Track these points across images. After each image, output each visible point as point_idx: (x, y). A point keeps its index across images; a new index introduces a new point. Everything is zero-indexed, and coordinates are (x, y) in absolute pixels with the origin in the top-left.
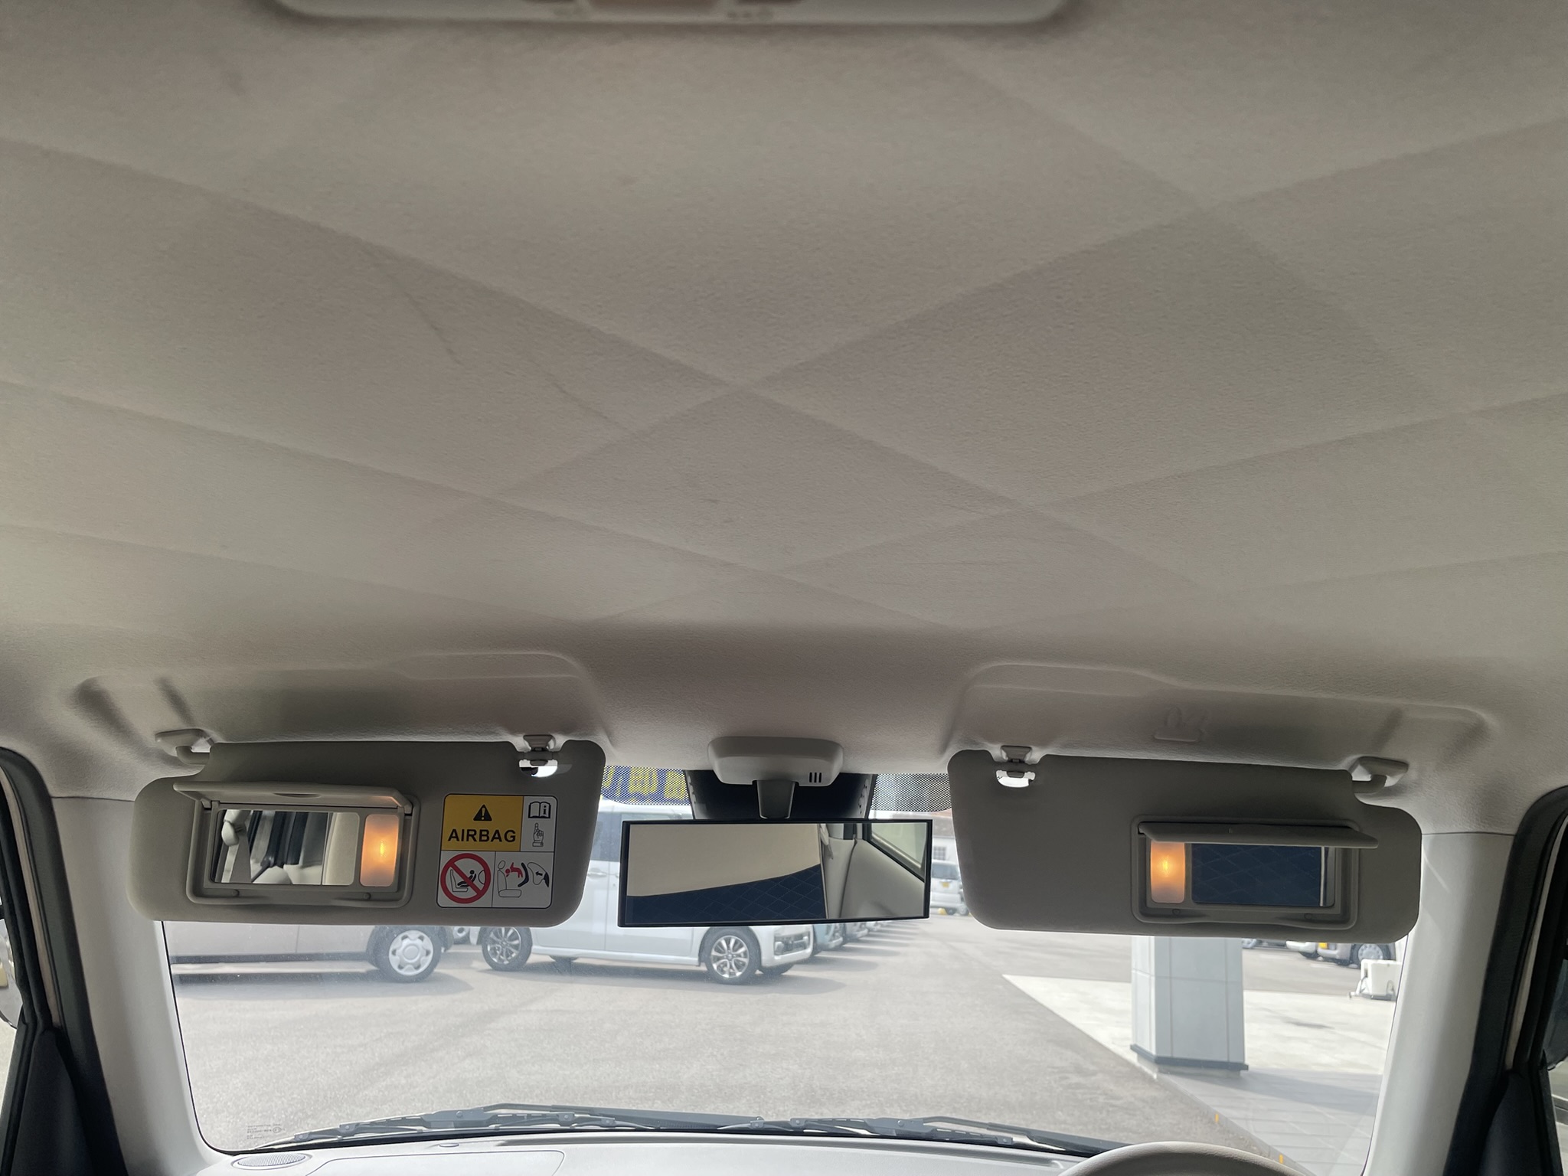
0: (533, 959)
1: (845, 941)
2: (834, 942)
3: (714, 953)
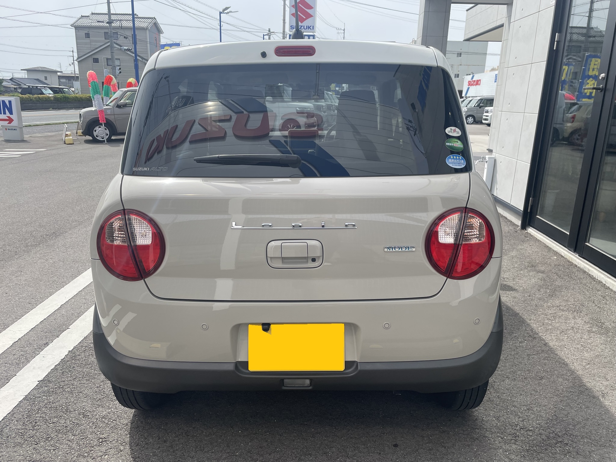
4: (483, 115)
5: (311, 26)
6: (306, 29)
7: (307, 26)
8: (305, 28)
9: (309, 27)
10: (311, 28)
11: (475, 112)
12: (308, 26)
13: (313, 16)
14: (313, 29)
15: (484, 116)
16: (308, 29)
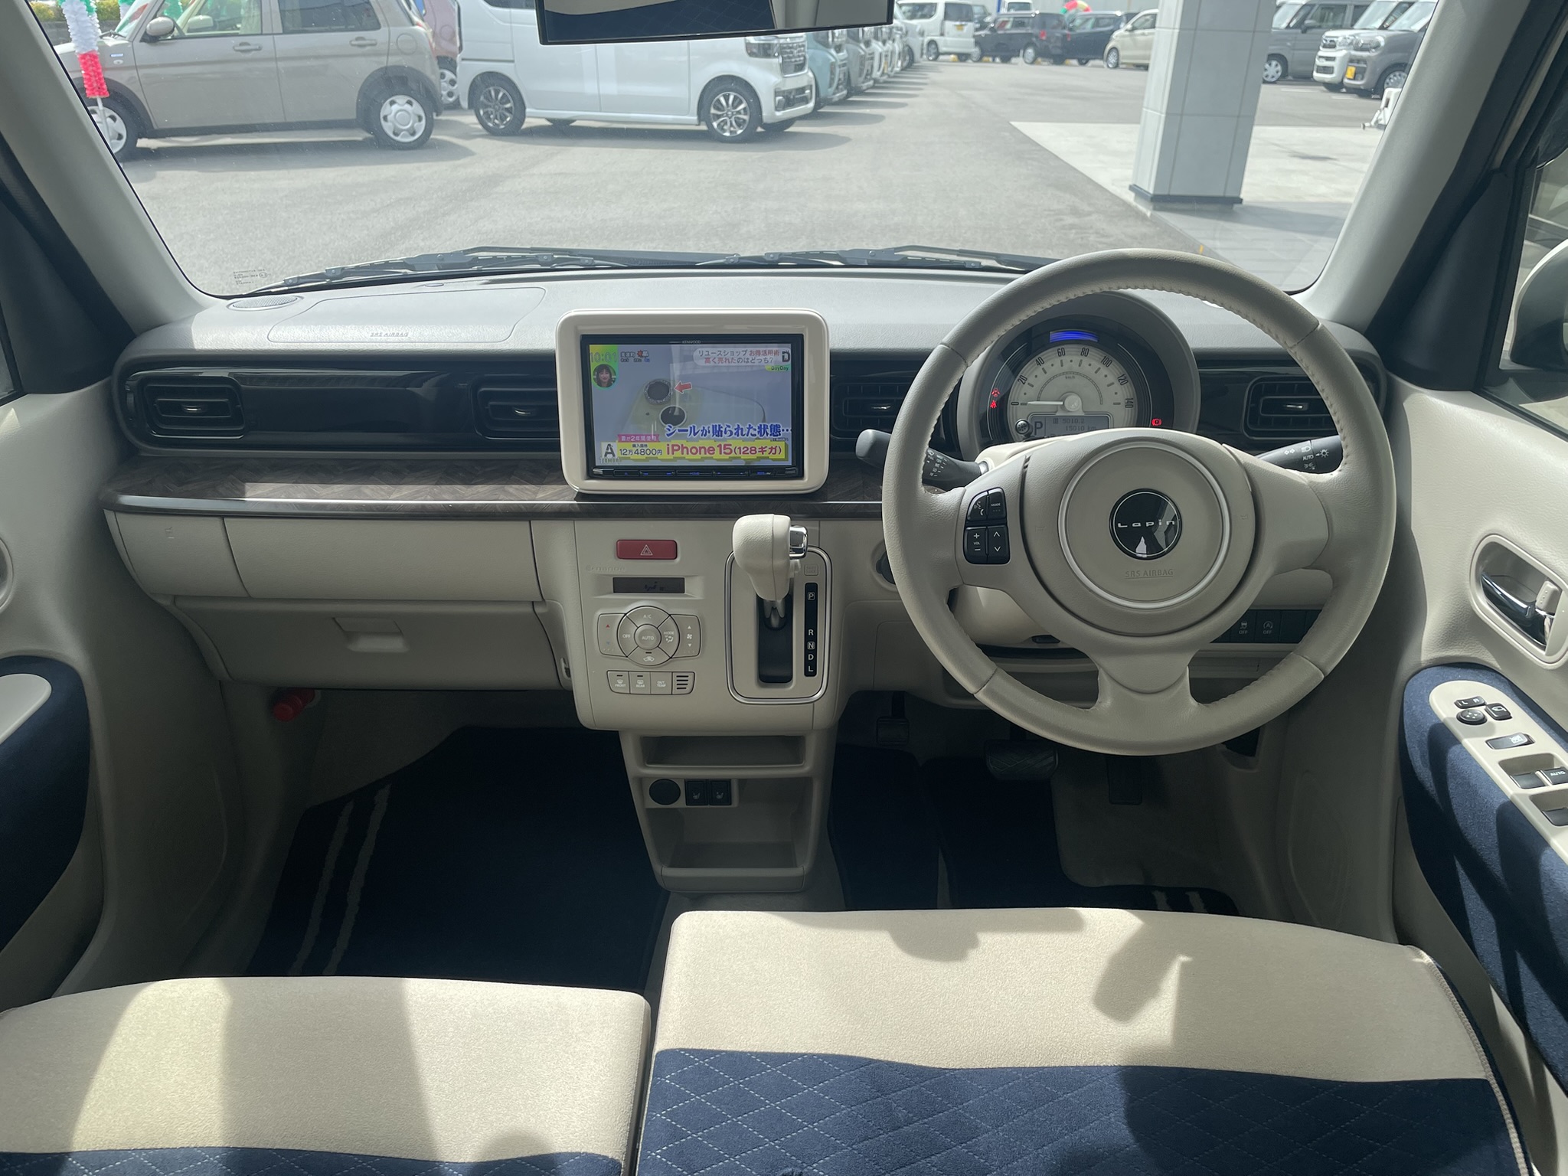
0: (529, 122)
1: (849, 95)
2: (838, 95)
3: (713, 111)
4: (1316, 54)
11: (1289, 44)
15: (1320, 57)
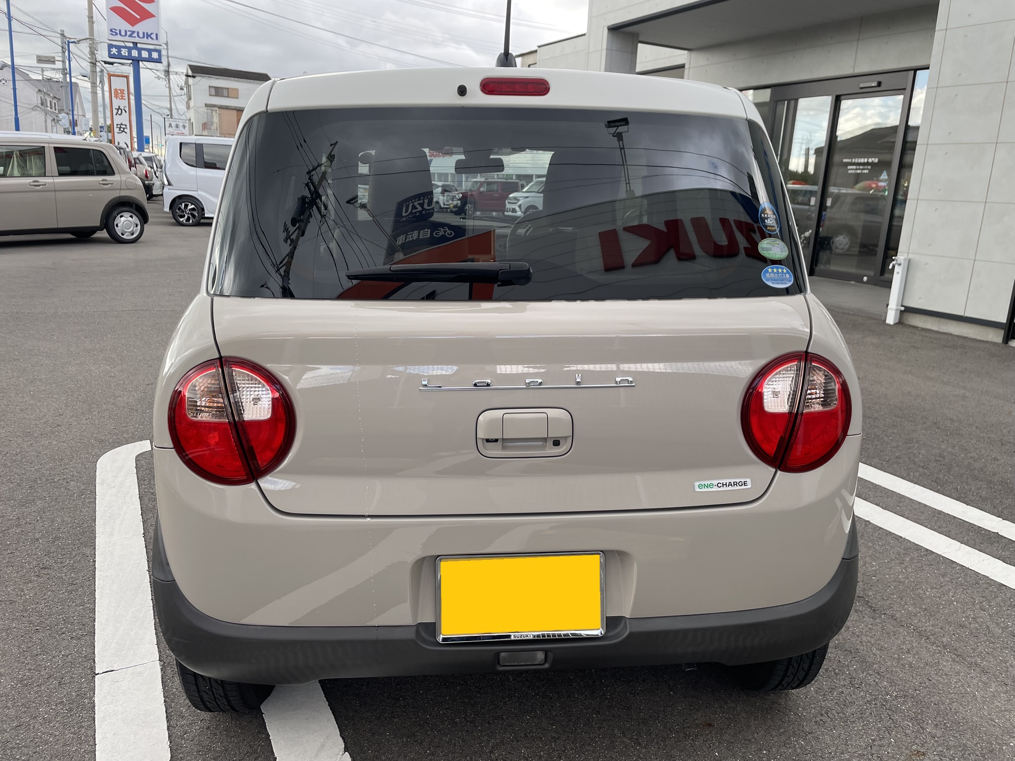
5: (152, 34)
6: (144, 37)
7: (144, 33)
8: (141, 35)
9: (149, 36)
10: (154, 36)
12: (147, 33)
13: (153, 16)
14: (157, 39)
16: (147, 38)
